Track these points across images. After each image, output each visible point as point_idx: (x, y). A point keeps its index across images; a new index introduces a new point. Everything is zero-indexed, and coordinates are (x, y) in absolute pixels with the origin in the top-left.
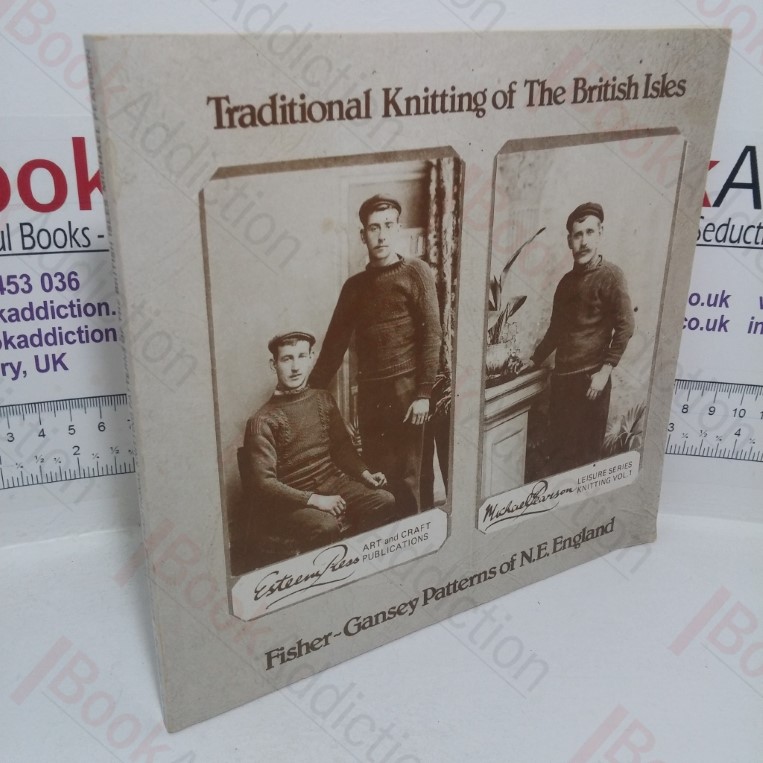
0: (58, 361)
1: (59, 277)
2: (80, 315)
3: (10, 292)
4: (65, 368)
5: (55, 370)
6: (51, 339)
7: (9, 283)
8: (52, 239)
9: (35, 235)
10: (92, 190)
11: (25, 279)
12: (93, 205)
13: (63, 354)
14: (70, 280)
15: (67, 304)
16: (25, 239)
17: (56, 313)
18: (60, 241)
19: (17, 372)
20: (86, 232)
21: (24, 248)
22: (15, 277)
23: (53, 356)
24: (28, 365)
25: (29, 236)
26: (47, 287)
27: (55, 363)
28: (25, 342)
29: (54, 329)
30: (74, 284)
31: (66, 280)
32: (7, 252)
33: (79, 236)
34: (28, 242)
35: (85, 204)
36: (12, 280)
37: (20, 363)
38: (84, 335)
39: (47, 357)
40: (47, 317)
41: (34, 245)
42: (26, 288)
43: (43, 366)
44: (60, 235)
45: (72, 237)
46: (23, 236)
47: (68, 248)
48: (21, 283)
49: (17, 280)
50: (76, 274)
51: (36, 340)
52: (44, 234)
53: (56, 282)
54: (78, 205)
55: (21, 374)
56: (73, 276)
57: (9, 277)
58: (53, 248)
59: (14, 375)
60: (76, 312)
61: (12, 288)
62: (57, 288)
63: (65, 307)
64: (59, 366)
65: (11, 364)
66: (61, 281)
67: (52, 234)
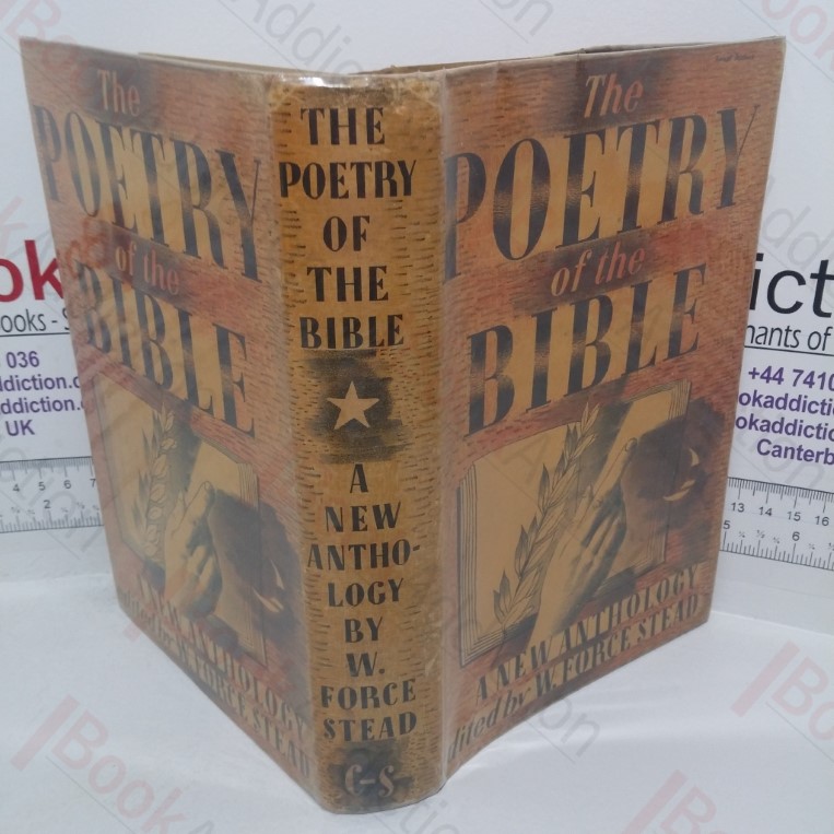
0: (25, 427)
1: (22, 356)
2: (42, 388)
4: (32, 433)
6: (18, 408)
8: (13, 324)
10: (43, 283)
12: (46, 296)
13: (29, 421)
14: (31, 358)
15: (30, 378)
17: (21, 385)
18: (20, 326)
20: (42, 318)
23: (22, 422)
26: (12, 364)
27: (24, 428)
29: (20, 399)
31: (27, 358)
33: (36, 322)
35: (39, 295)
38: (46, 405)
39: (15, 422)
44: (19, 320)
45: (30, 322)
47: (27, 332)
50: (35, 353)
53: (19, 359)
54: (33, 296)
56: (33, 355)
58: (14, 332)
62: (21, 365)
63: (28, 381)
64: (26, 430)
66: (23, 359)
67: (13, 320)
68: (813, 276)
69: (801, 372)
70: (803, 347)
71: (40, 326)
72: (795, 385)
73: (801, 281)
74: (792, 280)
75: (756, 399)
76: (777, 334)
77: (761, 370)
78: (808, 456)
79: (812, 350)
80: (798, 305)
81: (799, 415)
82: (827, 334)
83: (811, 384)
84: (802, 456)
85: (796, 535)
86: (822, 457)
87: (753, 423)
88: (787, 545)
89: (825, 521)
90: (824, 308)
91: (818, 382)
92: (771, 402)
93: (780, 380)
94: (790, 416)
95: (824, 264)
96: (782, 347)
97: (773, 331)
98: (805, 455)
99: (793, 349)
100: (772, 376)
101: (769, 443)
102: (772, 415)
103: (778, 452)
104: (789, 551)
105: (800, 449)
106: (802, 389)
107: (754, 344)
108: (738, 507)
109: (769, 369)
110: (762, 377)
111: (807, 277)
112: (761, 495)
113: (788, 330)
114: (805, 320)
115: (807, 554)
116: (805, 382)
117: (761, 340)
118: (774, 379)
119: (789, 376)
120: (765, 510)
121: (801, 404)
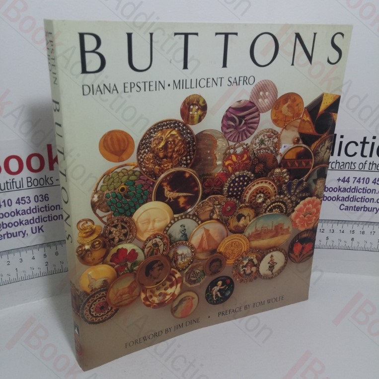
0: (40, 229)
1: (41, 196)
2: (49, 210)
3: (22, 203)
4: (43, 231)
5: (39, 232)
6: (37, 221)
7: (22, 200)
8: (39, 182)
9: (32, 181)
10: (54, 163)
11: (28, 198)
12: (54, 168)
13: (42, 226)
15: (44, 206)
16: (29, 183)
17: (40, 210)
18: (42, 183)
19: (24, 234)
20: (52, 179)
21: (28, 186)
22: (24, 197)
23: (38, 227)
24: (29, 232)
25: (30, 182)
26: (36, 200)
28: (28, 222)
29: (39, 216)
30: (47, 199)
31: (44, 197)
32: (22, 188)
33: (49, 181)
34: (30, 184)
35: (51, 168)
36: (23, 199)
37: (25, 231)
38: (50, 218)
39: (36, 227)
40: (36, 212)
41: (32, 185)
42: (29, 201)
43: (34, 231)
44: (42, 181)
45: (46, 181)
46: (28, 182)
47: (45, 185)
48: (27, 200)
49: (25, 199)
50: (47, 195)
51: (32, 221)
52: (36, 181)
53: (40, 198)
54: (48, 169)
55: (26, 235)
56: (46, 196)
57: (22, 198)
58: (39, 186)
59: (23, 236)
60: (47, 209)
61: (23, 202)
62: (40, 201)
63: (43, 208)
64: (40, 231)
65: (22, 231)
66: (42, 198)
67: (39, 180)
68: (361, 143)
69: (356, 178)
70: (357, 168)
71: (50, 182)
72: (354, 183)
73: (357, 145)
74: (353, 144)
75: (340, 189)
76: (348, 165)
77: (342, 178)
78: (358, 209)
79: (360, 170)
80: (355, 153)
81: (355, 194)
82: (365, 163)
83: (359, 182)
84: (356, 209)
85: (353, 239)
86: (363, 209)
87: (338, 199)
88: (349, 244)
89: (363, 233)
90: (365, 154)
91: (362, 181)
92: (345, 190)
93: (348, 182)
94: (352, 195)
95: (365, 138)
96: (350, 169)
97: (346, 163)
98: (357, 209)
99: (354, 170)
100: (345, 180)
101: (344, 205)
102: (345, 195)
103: (347, 208)
104: (350, 245)
105: (355, 207)
106: (356, 184)
107: (340, 169)
108: (332, 231)
109: (345, 178)
110: (342, 181)
111: (359, 143)
112: (340, 225)
113: (352, 163)
114: (358, 159)
115: (356, 246)
116: (357, 182)
117: (342, 167)
118: (346, 181)
119: (352, 180)
120: (342, 231)
121: (356, 190)
